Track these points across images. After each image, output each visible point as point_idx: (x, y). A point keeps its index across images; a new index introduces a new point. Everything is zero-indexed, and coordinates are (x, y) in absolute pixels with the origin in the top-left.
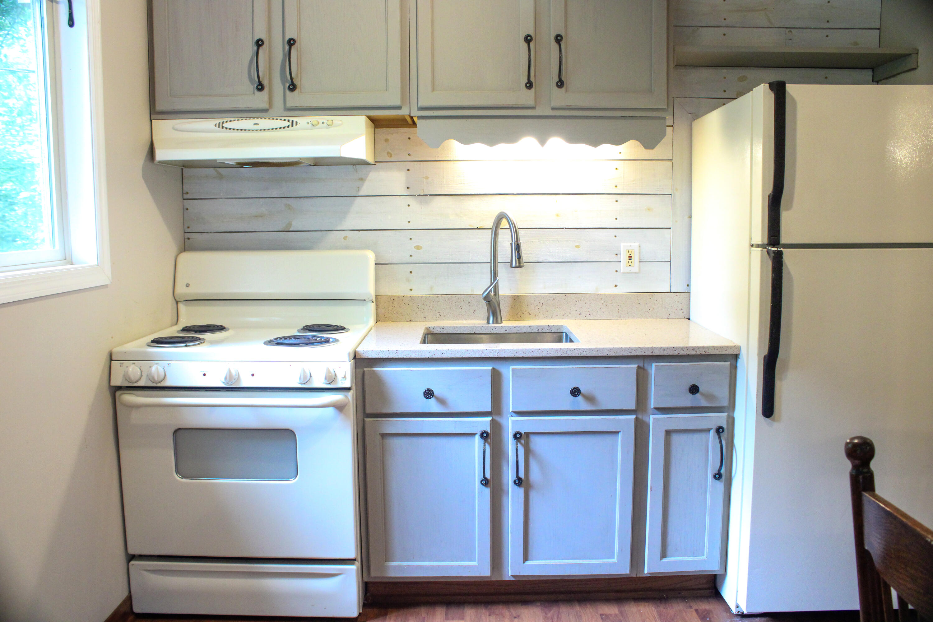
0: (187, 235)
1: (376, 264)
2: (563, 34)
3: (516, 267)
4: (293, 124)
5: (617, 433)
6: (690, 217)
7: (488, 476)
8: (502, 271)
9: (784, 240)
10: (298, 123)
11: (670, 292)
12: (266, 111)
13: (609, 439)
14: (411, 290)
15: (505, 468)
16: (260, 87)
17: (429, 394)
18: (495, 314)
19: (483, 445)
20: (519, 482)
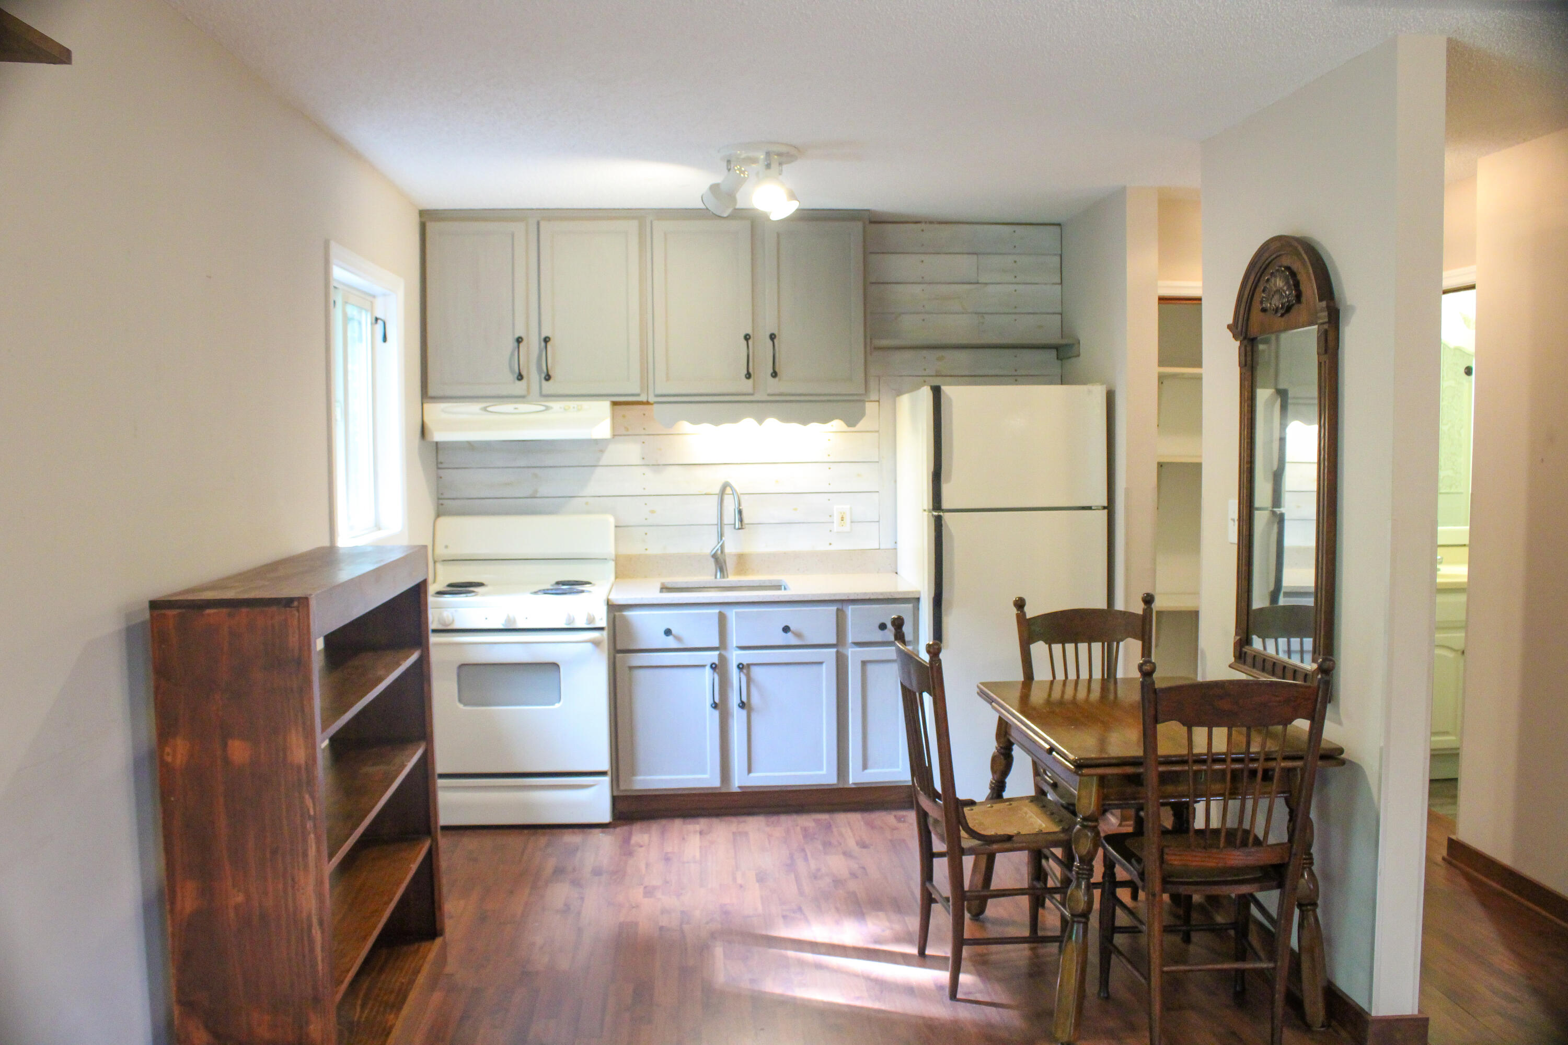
0: (441, 501)
1: (616, 527)
2: (776, 333)
3: (739, 529)
4: (547, 408)
5: (821, 663)
6: (895, 481)
7: (717, 700)
8: (728, 531)
9: (945, 505)
10: (552, 408)
11: (879, 549)
12: (523, 397)
13: (815, 668)
14: (646, 549)
15: (730, 695)
16: (520, 377)
17: (668, 632)
18: (722, 570)
19: (712, 674)
20: (742, 705)
